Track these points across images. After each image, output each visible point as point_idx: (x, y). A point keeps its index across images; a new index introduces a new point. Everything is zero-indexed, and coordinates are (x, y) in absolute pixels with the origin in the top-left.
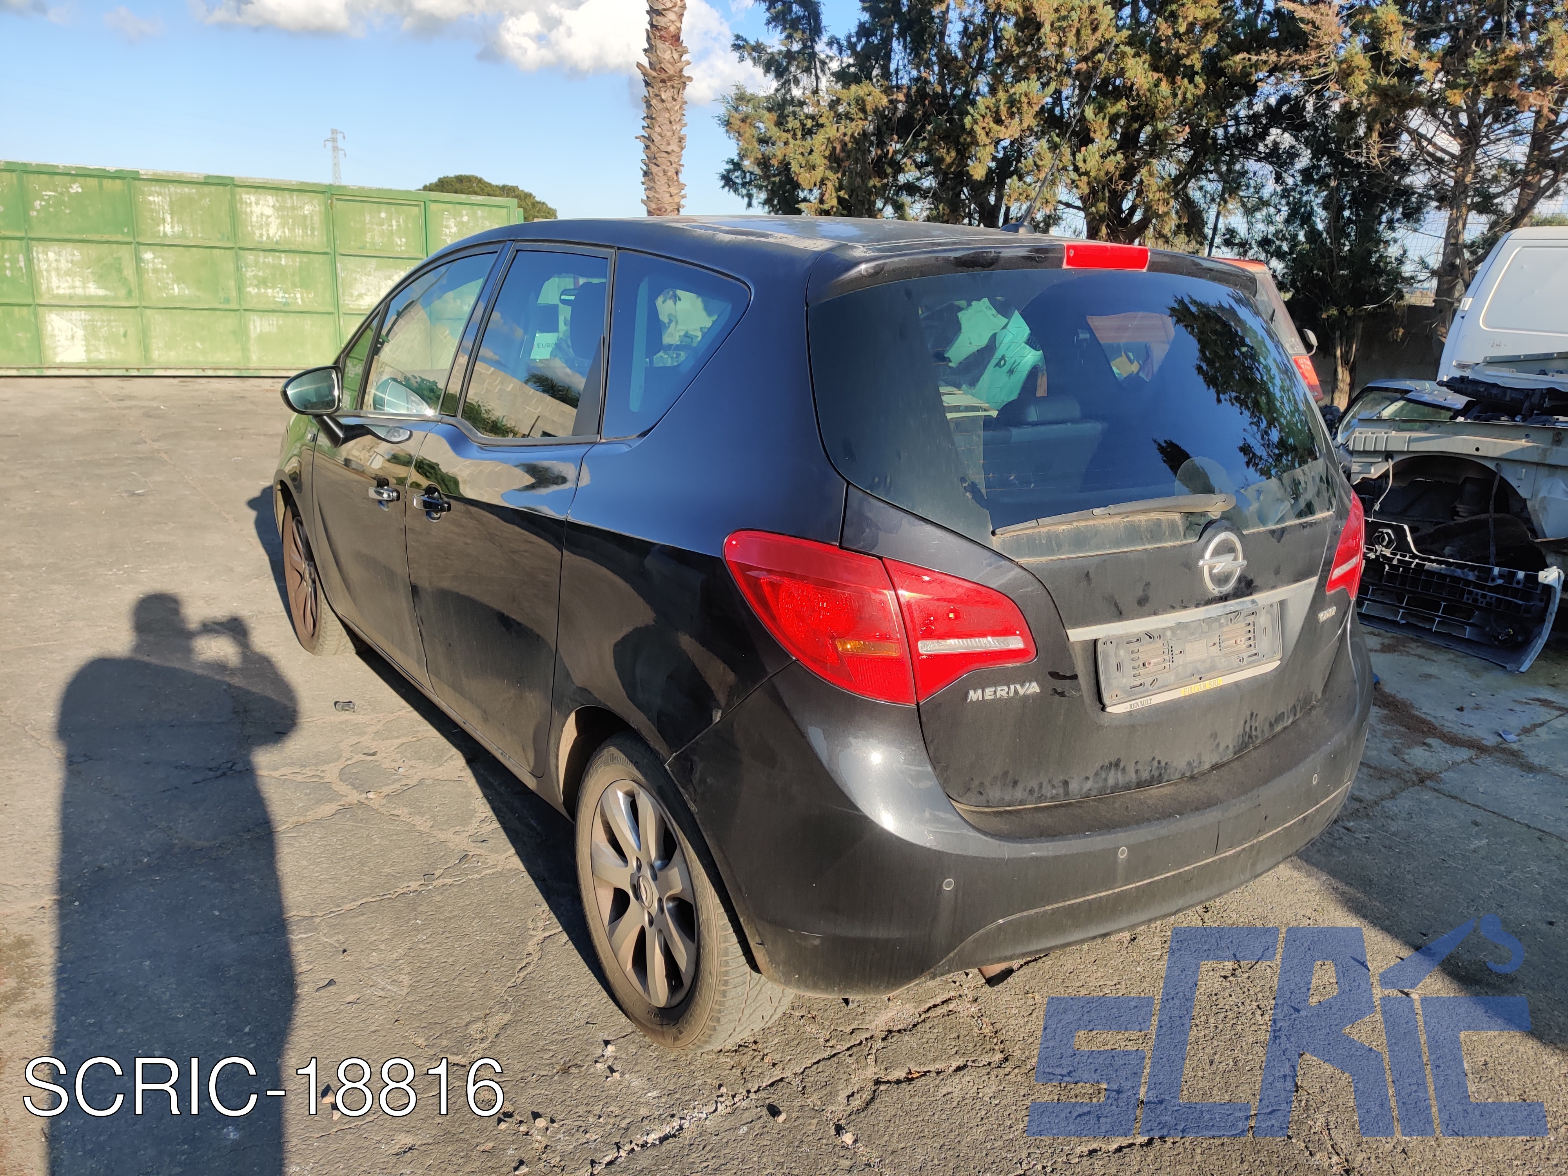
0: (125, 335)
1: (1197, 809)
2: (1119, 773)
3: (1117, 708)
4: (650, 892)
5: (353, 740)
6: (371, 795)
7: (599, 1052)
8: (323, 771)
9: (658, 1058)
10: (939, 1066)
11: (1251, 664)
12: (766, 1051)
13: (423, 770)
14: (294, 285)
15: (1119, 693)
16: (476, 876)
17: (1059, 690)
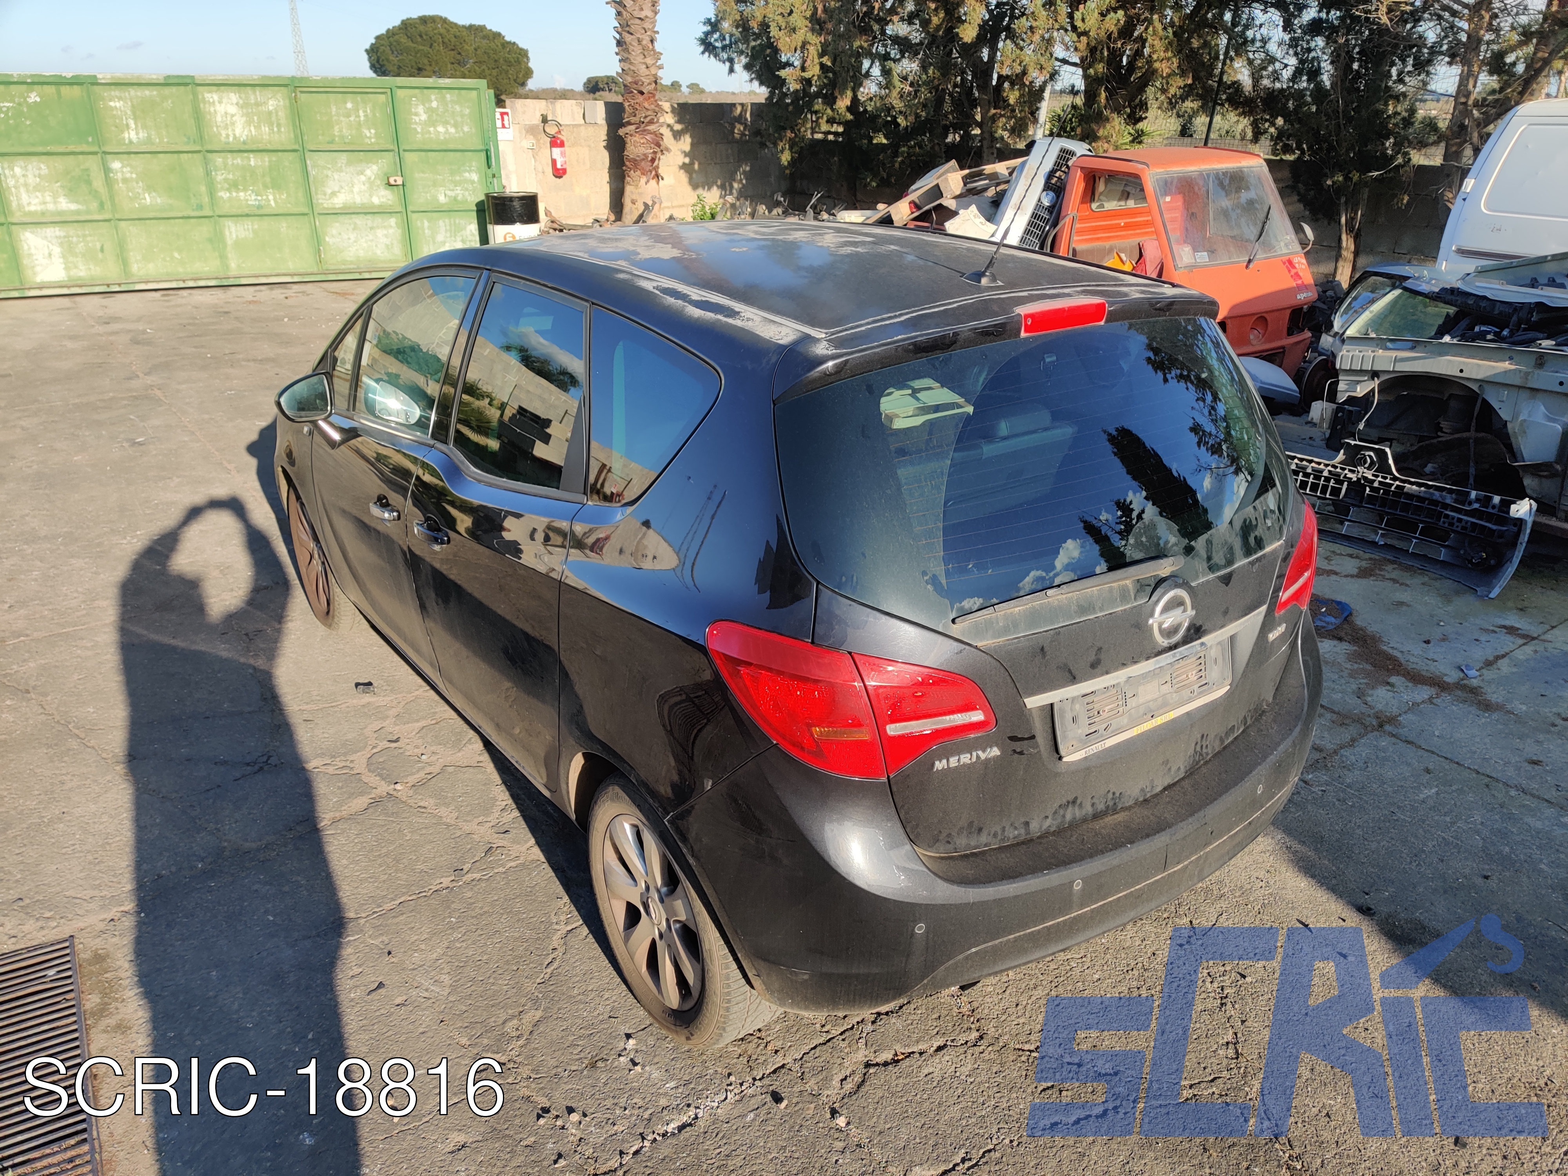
0: (102, 250)
1: (1148, 836)
2: (1076, 808)
3: (1072, 756)
4: (657, 911)
5: (377, 725)
6: (398, 787)
7: (621, 1045)
8: (352, 761)
9: (674, 1049)
10: (922, 1046)
11: (1201, 694)
12: (769, 1039)
13: (445, 756)
14: (266, 187)
15: (1074, 743)
16: (501, 869)
17: (1018, 750)
